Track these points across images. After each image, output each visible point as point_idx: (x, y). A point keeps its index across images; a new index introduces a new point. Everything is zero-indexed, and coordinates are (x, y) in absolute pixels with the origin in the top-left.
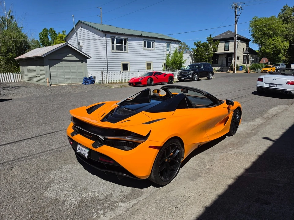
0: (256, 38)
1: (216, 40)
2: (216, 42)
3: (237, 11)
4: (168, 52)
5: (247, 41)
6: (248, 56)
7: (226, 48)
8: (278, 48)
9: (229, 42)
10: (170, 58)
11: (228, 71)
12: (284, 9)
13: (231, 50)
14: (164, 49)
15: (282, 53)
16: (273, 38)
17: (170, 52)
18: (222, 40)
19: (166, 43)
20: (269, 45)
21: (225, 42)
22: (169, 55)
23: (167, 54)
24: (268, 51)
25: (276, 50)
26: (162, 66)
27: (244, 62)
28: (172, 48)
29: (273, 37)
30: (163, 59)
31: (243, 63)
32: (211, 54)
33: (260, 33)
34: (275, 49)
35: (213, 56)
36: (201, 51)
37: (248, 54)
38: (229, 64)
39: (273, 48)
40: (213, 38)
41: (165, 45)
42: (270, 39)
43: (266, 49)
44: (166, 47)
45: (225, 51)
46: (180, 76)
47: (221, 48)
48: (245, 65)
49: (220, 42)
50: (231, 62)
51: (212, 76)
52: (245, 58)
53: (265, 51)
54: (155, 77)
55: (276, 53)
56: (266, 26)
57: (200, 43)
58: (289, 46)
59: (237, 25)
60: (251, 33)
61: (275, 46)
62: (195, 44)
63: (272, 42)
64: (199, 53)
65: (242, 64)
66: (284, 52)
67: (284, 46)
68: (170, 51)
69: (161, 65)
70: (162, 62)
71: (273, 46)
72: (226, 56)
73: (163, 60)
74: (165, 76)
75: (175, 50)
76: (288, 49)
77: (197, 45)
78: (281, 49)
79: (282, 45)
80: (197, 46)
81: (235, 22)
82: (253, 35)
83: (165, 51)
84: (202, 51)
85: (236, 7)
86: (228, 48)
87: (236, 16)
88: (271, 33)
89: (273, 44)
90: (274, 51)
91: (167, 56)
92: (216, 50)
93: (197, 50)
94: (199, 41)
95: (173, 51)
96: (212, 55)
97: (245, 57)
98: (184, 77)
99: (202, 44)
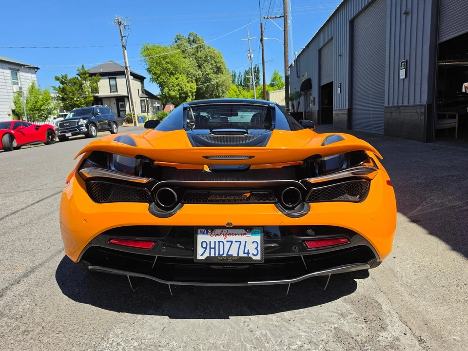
0: (155, 74)
1: (95, 74)
2: (93, 77)
3: (122, 29)
4: (16, 88)
5: (141, 79)
6: (147, 101)
7: (113, 88)
8: (185, 90)
9: (115, 78)
10: (23, 100)
11: (124, 124)
12: (178, 39)
13: (122, 92)
14: (7, 81)
15: (189, 98)
16: (176, 76)
17: (20, 88)
18: (103, 75)
19: (10, 69)
20: (173, 86)
21: (110, 79)
22: (20, 93)
23: (15, 91)
24: (173, 93)
25: (183, 93)
26: (9, 115)
27: (144, 109)
28: (24, 80)
29: (175, 74)
30: (8, 100)
31: (143, 112)
32: (90, 97)
33: (159, 68)
34: (181, 91)
35: (94, 101)
36: (70, 92)
37: (146, 98)
38: (122, 113)
39: (179, 90)
40: (88, 70)
41: (8, 72)
42: (172, 77)
43: (170, 90)
44: (9, 78)
45: (112, 94)
46: (59, 130)
47: (104, 88)
48: (145, 114)
49: (102, 77)
50: (125, 111)
51: (117, 127)
52: (143, 104)
53: (169, 94)
54: (17, 131)
55: (183, 97)
56: (165, 58)
57: (66, 78)
58: (196, 88)
59: (126, 51)
60: (147, 67)
61: (181, 87)
62: (57, 79)
63: (176, 82)
64: (67, 95)
65: (141, 114)
66: (192, 96)
67: (191, 88)
68: (20, 86)
69: (7, 113)
70: (8, 107)
71: (179, 88)
72: (114, 101)
73: (9, 104)
74: (37, 129)
75: (31, 84)
76: (195, 92)
77: (62, 81)
78: (189, 91)
79: (188, 85)
80: (62, 83)
81: (123, 46)
82: (149, 71)
83: (10, 85)
84: (74, 91)
85: (120, 24)
86: (115, 88)
87: (122, 37)
88: (172, 68)
89: (177, 85)
90: (180, 94)
91: (16, 94)
92: (95, 90)
93: (63, 90)
94: (64, 75)
95: (27, 87)
96: (92, 98)
97: (143, 102)
98: (70, 131)
99: (70, 80)
